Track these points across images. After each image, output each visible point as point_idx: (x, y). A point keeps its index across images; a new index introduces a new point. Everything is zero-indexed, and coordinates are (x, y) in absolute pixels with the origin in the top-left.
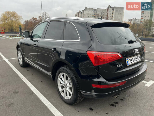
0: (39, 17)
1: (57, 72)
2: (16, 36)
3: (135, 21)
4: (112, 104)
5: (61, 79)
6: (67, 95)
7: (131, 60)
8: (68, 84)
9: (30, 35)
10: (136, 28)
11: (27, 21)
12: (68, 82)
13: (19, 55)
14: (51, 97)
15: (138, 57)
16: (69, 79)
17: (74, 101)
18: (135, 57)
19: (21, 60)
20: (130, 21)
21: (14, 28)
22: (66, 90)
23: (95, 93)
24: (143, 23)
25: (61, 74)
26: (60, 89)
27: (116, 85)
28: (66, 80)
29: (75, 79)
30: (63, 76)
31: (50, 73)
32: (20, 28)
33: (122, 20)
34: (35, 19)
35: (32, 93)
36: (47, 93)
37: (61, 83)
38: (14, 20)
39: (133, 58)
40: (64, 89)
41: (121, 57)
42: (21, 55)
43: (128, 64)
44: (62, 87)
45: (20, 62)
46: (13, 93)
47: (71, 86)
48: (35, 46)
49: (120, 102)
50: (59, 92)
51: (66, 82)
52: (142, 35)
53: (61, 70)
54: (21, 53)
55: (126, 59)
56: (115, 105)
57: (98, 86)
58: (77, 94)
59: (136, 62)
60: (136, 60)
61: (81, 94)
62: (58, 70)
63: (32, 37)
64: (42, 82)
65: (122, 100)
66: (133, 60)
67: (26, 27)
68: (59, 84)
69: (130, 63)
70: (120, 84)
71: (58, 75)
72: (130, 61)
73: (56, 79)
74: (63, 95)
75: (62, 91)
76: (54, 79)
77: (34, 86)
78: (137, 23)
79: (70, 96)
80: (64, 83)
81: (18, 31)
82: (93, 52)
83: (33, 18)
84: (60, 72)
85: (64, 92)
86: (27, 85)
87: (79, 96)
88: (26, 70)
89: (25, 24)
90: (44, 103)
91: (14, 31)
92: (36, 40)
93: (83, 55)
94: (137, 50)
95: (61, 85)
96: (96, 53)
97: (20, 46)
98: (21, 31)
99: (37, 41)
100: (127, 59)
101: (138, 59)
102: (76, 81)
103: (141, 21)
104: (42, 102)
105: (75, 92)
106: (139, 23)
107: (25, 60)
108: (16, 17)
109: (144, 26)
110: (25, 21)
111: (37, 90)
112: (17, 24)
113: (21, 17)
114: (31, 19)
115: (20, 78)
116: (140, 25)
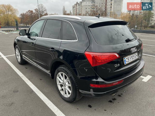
0: (35, 10)
1: (56, 71)
2: (13, 30)
3: (134, 12)
4: (110, 100)
5: (60, 78)
6: (66, 93)
7: (128, 58)
8: (67, 83)
9: (27, 32)
10: (135, 19)
11: (24, 14)
12: (67, 81)
13: (17, 53)
14: (51, 95)
15: (135, 55)
16: (68, 78)
17: (73, 100)
18: (133, 55)
19: (19, 58)
20: (129, 12)
21: (10, 22)
22: (65, 89)
23: (94, 92)
24: (142, 13)
25: (60, 74)
26: (60, 88)
27: (114, 84)
28: (65, 79)
29: (74, 79)
30: (62, 75)
31: (49, 71)
32: (17, 22)
33: (121, 11)
34: (32, 11)
35: (32, 92)
36: (47, 91)
37: (60, 82)
38: (10, 13)
39: (130, 57)
40: (63, 87)
41: (118, 57)
42: (19, 53)
43: (125, 63)
44: (62, 86)
45: (18, 59)
46: (13, 92)
47: (70, 85)
48: (33, 45)
49: (118, 98)
50: (59, 90)
51: (65, 81)
52: (141, 27)
53: (59, 70)
54: (18, 51)
55: (123, 58)
56: (113, 101)
57: (96, 86)
58: (76, 93)
59: (133, 60)
60: (134, 58)
61: (80, 93)
62: (57, 70)
63: (29, 35)
64: (41, 79)
65: (120, 96)
66: (130, 58)
67: (23, 20)
68: (58, 83)
69: (127, 62)
70: (117, 83)
71: (57, 74)
72: (128, 60)
73: (55, 78)
74: (62, 93)
75: (61, 89)
76: (53, 77)
77: (34, 85)
78: (136, 14)
79: (69, 94)
80: (63, 82)
81: (14, 25)
82: (91, 53)
83: (29, 11)
84: (59, 72)
85: (63, 91)
86: (27, 83)
87: (78, 94)
88: (25, 68)
89: (21, 17)
90: (44, 101)
91: (10, 25)
92: (33, 39)
93: (81, 54)
94: (135, 49)
95: (60, 84)
96: (94, 54)
97: (17, 43)
98: (17, 25)
99: (35, 39)
100: (125, 58)
101: (136, 57)
102: (74, 80)
103: (140, 12)
104: (42, 100)
105: (74, 91)
106: (138, 14)
107: (23, 58)
108: (11, 10)
109: (143, 17)
110: (21, 14)
111: (37, 88)
112: (13, 17)
113: (17, 10)
114: (27, 12)
115: (19, 76)
116: (139, 16)
